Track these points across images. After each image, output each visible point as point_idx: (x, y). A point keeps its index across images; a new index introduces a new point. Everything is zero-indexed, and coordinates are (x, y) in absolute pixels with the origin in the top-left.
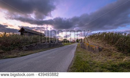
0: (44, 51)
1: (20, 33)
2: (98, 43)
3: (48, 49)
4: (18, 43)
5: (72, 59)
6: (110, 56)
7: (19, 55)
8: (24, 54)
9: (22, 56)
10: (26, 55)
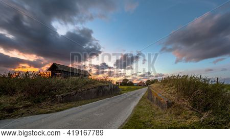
0: (89, 103)
1: (50, 71)
2: (171, 93)
3: (95, 100)
4: (50, 91)
5: (127, 117)
6: (179, 115)
7: (54, 109)
8: (60, 108)
9: (58, 111)
10: (63, 110)
